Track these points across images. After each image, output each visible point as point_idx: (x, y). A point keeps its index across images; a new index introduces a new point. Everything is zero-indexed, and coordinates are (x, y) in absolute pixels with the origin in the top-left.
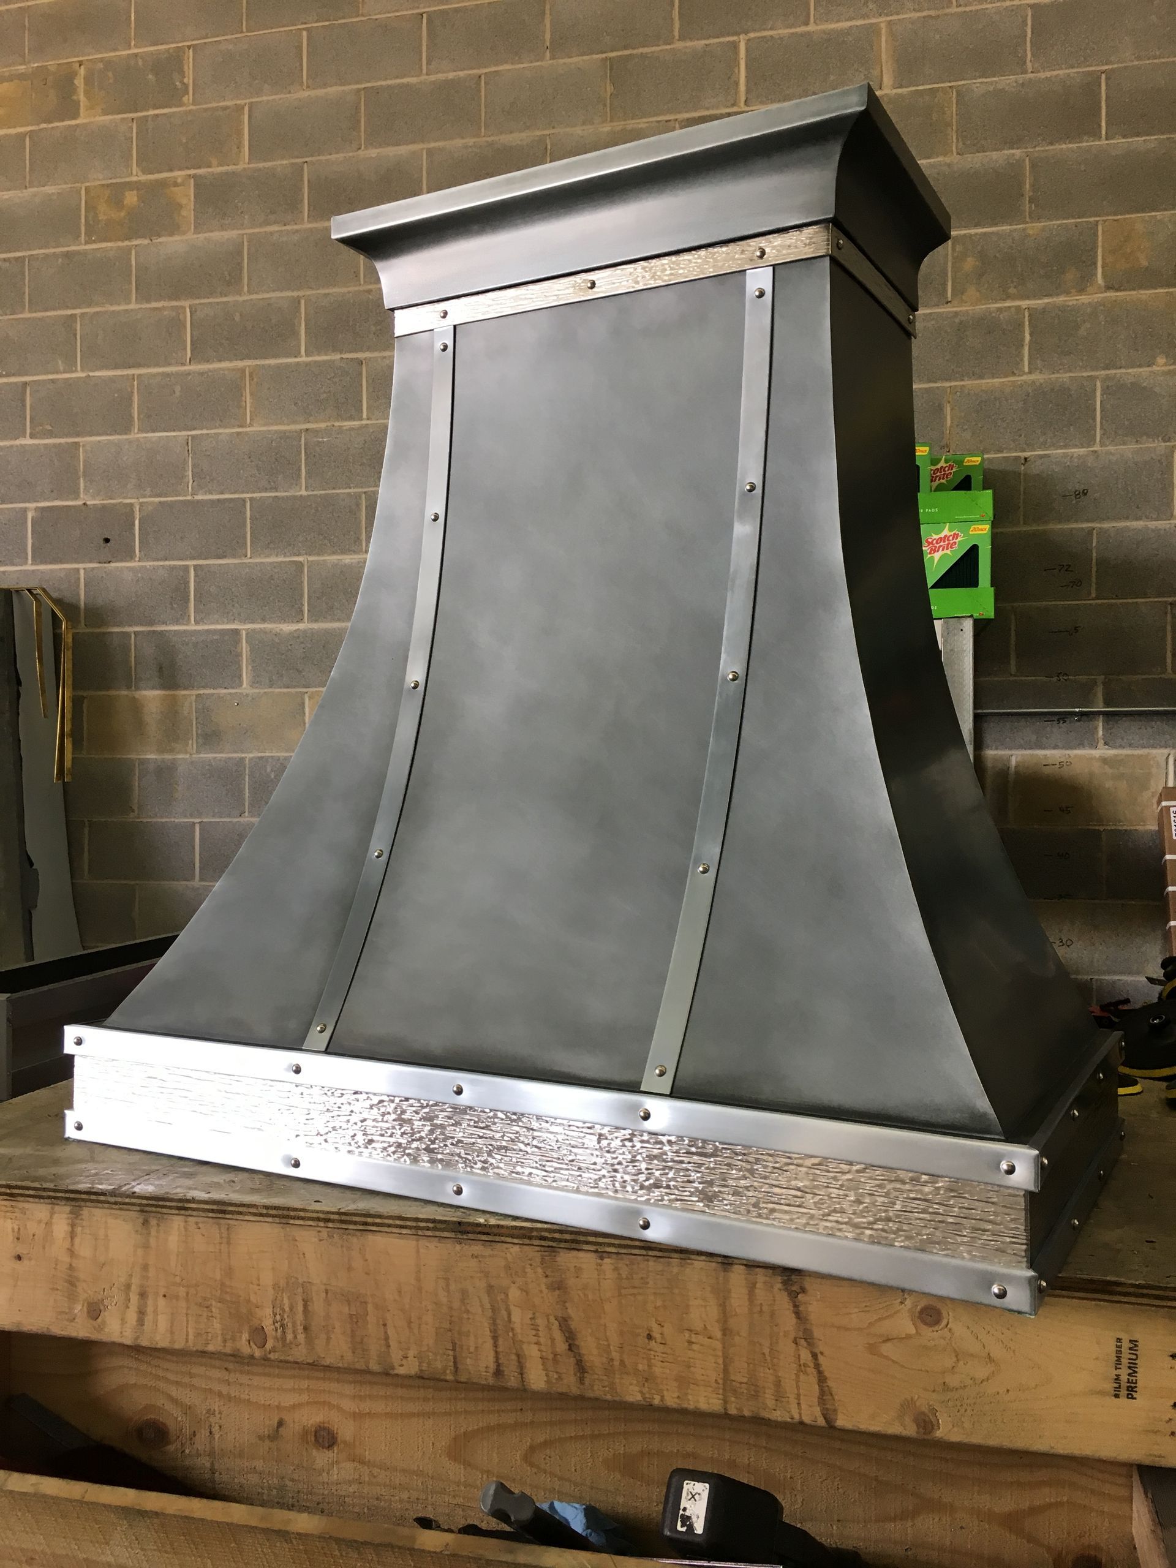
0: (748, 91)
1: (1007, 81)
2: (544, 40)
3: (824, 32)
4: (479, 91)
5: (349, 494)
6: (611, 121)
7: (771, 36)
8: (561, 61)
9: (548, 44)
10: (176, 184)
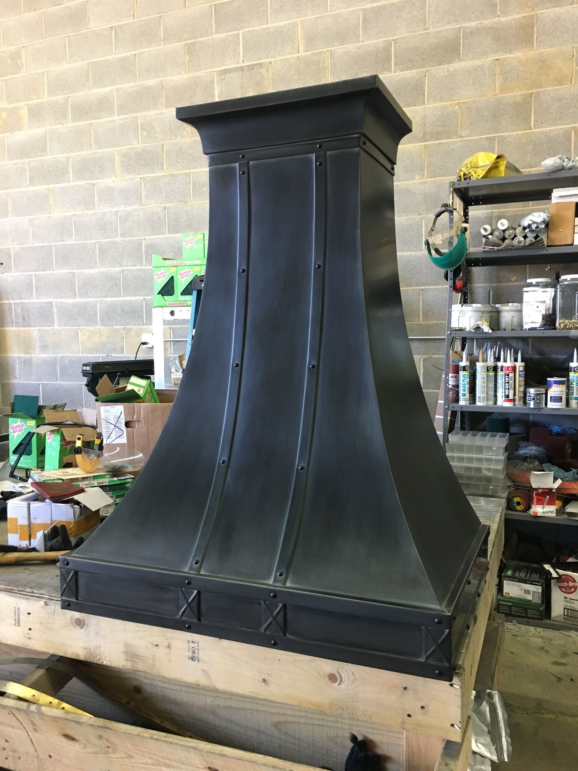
0: (244, 57)
1: (351, 47)
2: (161, 37)
3: (274, 27)
4: (136, 61)
5: (91, 243)
6: (189, 73)
7: (253, 30)
8: (168, 46)
9: (162, 38)
10: (20, 108)
